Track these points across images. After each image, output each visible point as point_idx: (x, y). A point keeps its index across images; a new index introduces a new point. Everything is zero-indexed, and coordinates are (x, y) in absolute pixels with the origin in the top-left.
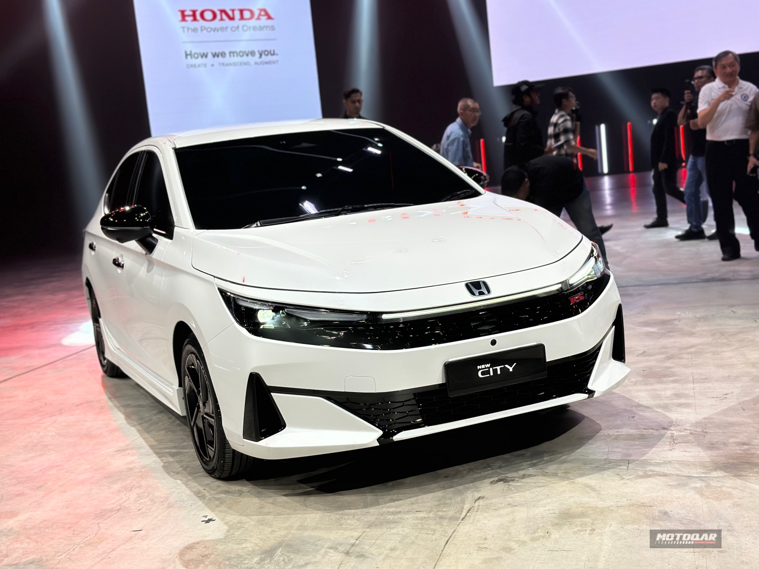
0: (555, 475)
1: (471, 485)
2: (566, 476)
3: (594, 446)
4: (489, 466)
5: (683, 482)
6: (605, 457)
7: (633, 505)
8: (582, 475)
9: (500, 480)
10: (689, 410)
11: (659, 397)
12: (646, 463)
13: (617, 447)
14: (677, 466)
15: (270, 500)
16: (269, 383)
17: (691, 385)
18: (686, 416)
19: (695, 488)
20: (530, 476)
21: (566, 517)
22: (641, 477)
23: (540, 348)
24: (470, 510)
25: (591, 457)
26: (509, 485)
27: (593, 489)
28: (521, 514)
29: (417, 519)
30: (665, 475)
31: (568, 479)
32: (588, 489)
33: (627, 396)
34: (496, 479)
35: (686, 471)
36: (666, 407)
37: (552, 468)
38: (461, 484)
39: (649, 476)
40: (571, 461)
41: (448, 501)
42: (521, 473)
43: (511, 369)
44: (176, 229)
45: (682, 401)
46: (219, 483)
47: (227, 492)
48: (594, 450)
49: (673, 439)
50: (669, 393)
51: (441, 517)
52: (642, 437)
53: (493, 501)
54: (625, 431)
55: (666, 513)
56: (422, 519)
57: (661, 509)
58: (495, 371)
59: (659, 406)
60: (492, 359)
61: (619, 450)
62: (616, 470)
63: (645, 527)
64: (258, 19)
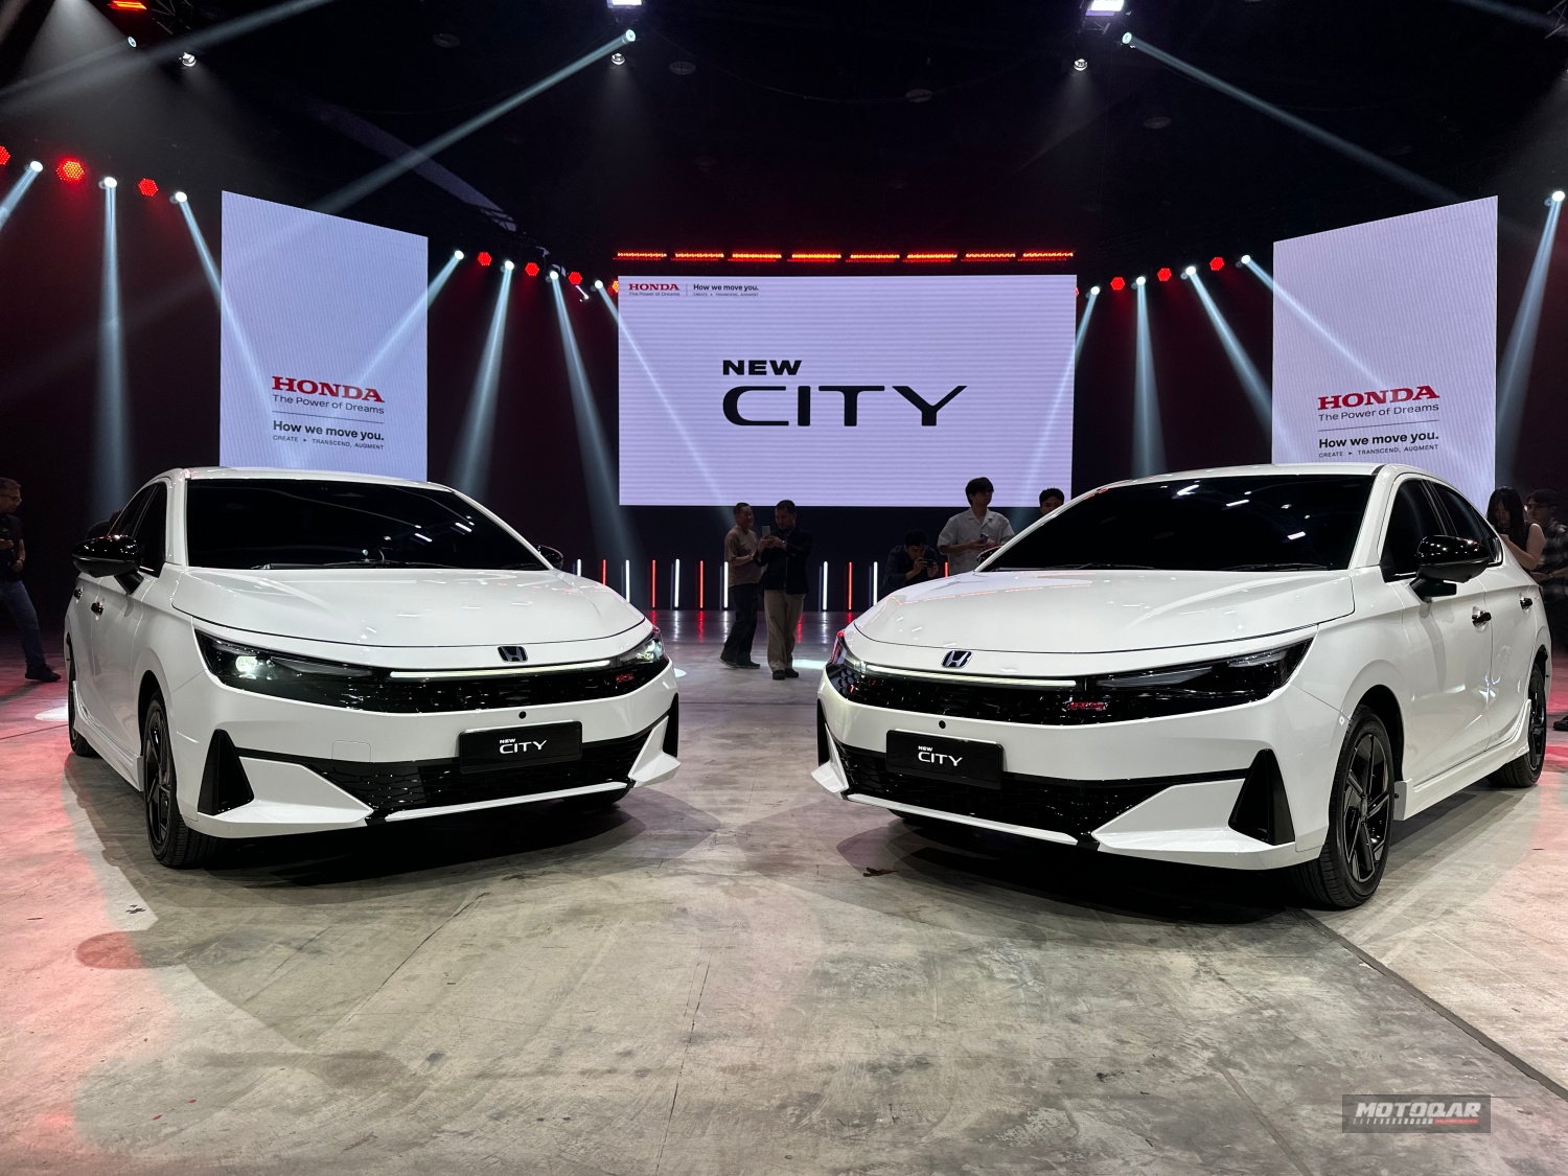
0: (579, 872)
1: (478, 882)
2: (592, 873)
3: (632, 845)
4: (508, 862)
5: (711, 880)
6: (639, 855)
7: (652, 902)
8: (608, 873)
9: (515, 877)
10: (740, 815)
11: (714, 802)
12: (681, 862)
13: (656, 846)
14: (711, 865)
15: (227, 891)
16: (237, 744)
17: (750, 793)
18: (735, 820)
19: (723, 887)
20: (550, 873)
21: (576, 913)
22: (671, 875)
23: (575, 728)
24: (468, 906)
25: (625, 855)
26: (524, 882)
27: (615, 886)
28: (526, 911)
29: (401, 914)
30: (696, 874)
31: (592, 876)
32: (610, 887)
33: (682, 799)
34: (510, 875)
35: (718, 870)
36: (718, 811)
37: (578, 865)
38: (467, 881)
39: (680, 874)
40: (601, 859)
41: (447, 897)
42: (542, 870)
43: (540, 747)
44: (166, 566)
45: (736, 806)
46: (169, 871)
47: (174, 881)
48: (636, 848)
49: (715, 841)
50: (725, 798)
51: (431, 913)
52: (685, 838)
53: (500, 897)
54: (668, 832)
55: (684, 910)
56: (407, 914)
57: (680, 905)
58: (520, 747)
59: (711, 810)
60: (519, 734)
61: (657, 849)
62: (646, 869)
63: (658, 923)
64: (365, 399)
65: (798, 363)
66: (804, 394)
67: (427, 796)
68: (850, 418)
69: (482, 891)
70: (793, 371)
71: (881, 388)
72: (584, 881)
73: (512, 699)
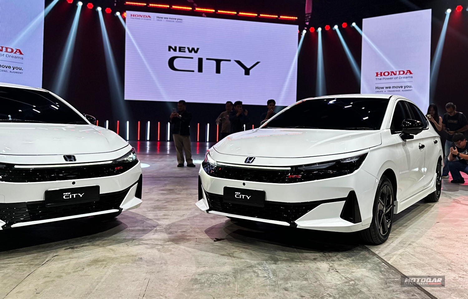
0: (98, 245)
1: (54, 250)
2: (104, 245)
3: (121, 234)
4: (67, 242)
5: (153, 246)
6: (124, 238)
7: (128, 256)
8: (110, 245)
9: (70, 248)
10: (167, 220)
11: (157, 216)
12: (142, 240)
13: (131, 234)
14: (153, 241)
17: (172, 212)
18: (165, 223)
19: (158, 249)
20: (85, 246)
21: (96, 262)
22: (137, 245)
23: (97, 187)
24: (48, 261)
25: (118, 238)
26: (74, 250)
27: (113, 250)
28: (73, 262)
29: (18, 265)
30: (147, 244)
31: (104, 246)
32: (111, 251)
33: (144, 215)
34: (68, 248)
35: (156, 243)
36: (158, 219)
37: (98, 243)
38: (49, 250)
39: (140, 245)
40: (108, 240)
41: (39, 257)
42: (82, 245)
45: (166, 217)
48: (123, 235)
49: (156, 231)
50: (162, 214)
51: (32, 265)
52: (144, 230)
53: (62, 256)
54: (137, 228)
55: (141, 258)
56: (21, 265)
57: (140, 257)
58: (73, 196)
59: (155, 219)
60: (72, 191)
61: (132, 235)
62: (126, 243)
63: (130, 264)
64: (15, 53)
65: (198, 49)
66: (200, 60)
67: (30, 216)
68: (218, 71)
69: (55, 254)
70: (196, 52)
71: (230, 61)
72: (100, 248)
73: (69, 176)
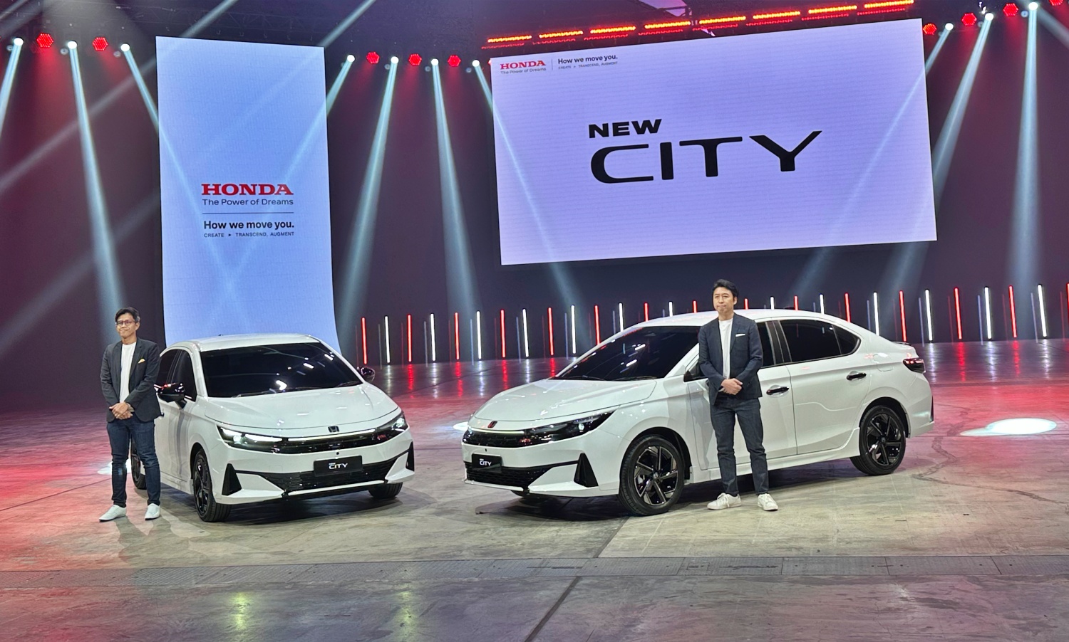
16: (236, 469)
23: (360, 458)
43: (345, 466)
44: (198, 397)
58: (337, 466)
60: (337, 461)
64: (278, 193)
65: (658, 122)
66: (666, 149)
68: (712, 170)
70: (654, 130)
71: (739, 139)
73: (333, 447)
